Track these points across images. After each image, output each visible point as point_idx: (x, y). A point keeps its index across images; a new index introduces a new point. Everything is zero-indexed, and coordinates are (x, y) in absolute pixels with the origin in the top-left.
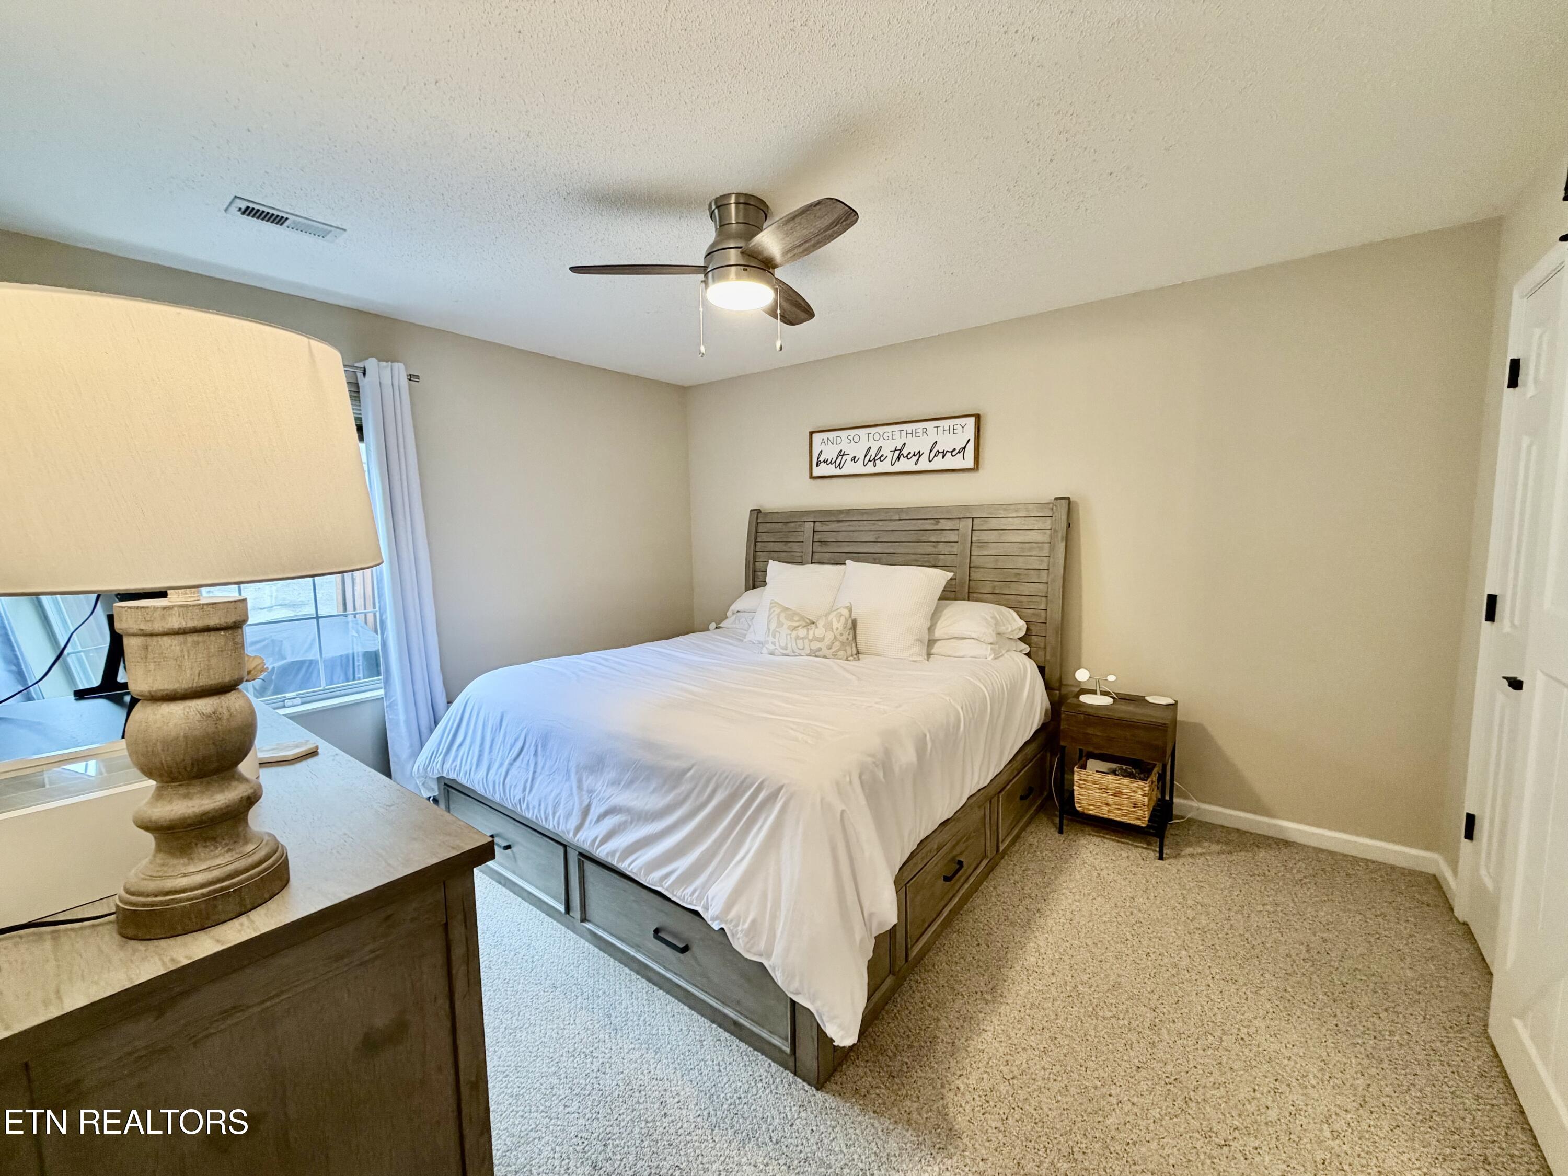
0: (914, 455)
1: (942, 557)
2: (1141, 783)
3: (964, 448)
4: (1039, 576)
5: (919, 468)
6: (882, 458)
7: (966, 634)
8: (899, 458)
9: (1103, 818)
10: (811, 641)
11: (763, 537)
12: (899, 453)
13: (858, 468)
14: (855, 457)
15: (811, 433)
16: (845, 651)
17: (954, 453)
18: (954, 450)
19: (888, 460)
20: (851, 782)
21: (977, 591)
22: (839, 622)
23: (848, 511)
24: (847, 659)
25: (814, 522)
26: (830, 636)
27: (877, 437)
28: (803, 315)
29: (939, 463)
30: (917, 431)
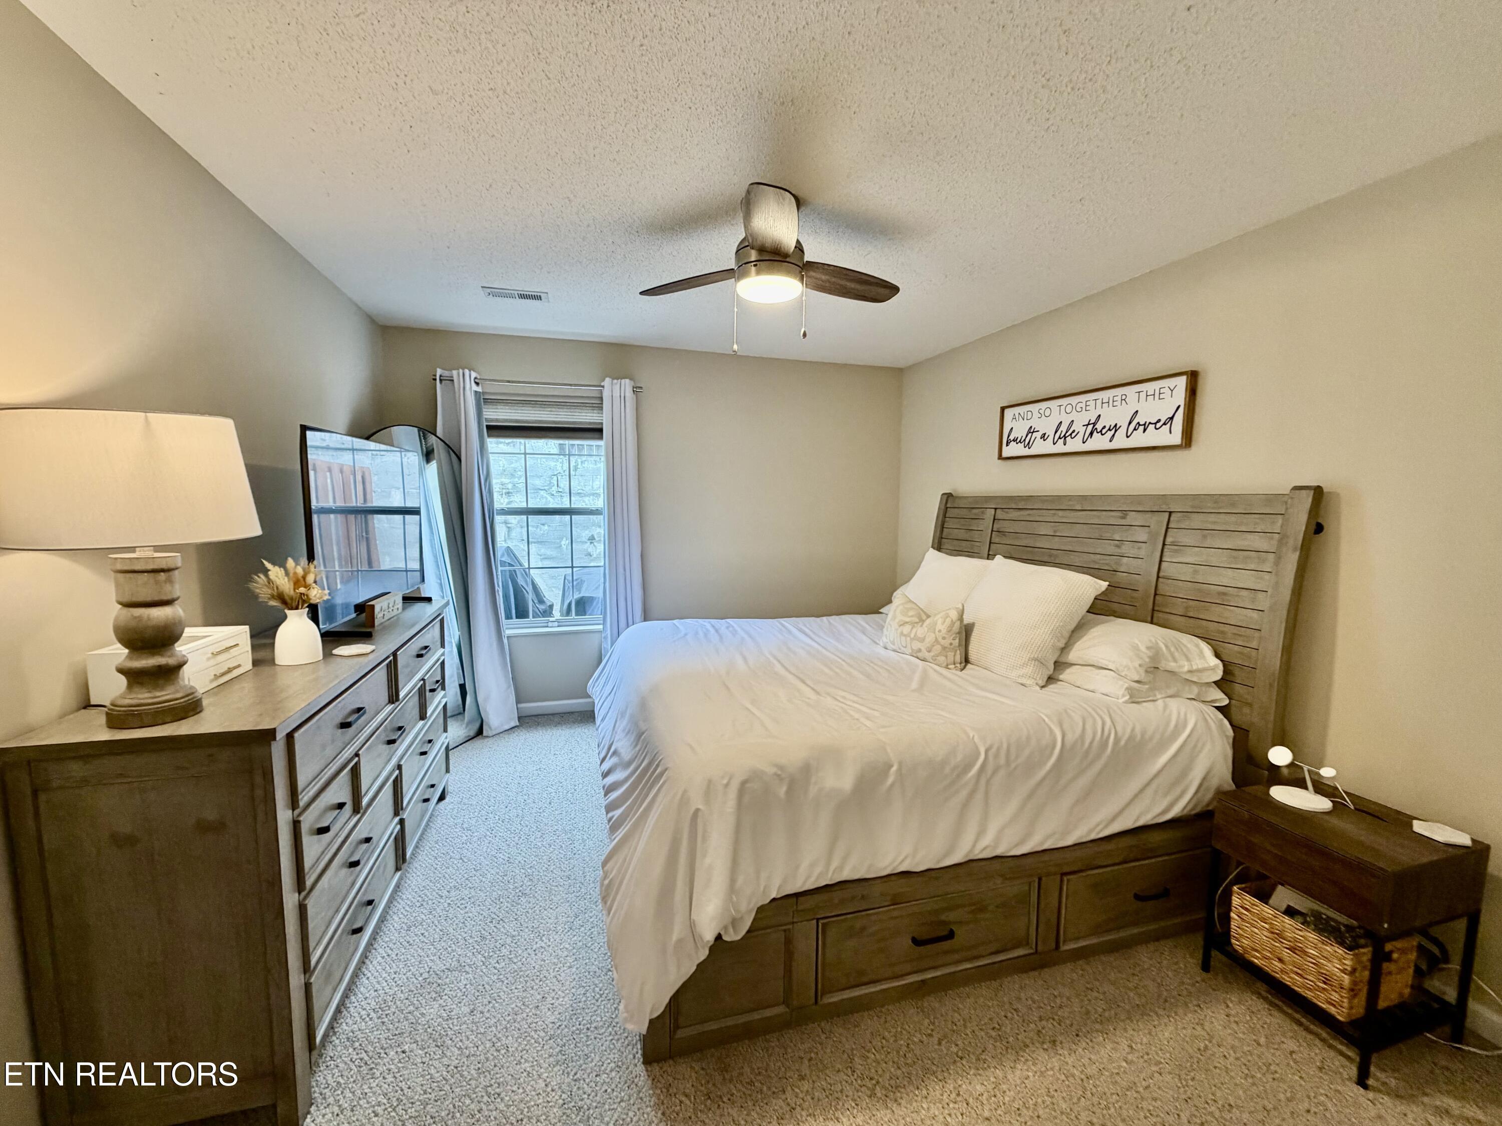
0: (1109, 430)
1: (1125, 560)
2: (1340, 951)
3: (1172, 418)
4: (1253, 600)
5: (1116, 444)
6: (1073, 435)
7: (1104, 663)
8: (1091, 434)
9: (1274, 978)
10: (912, 639)
11: (950, 524)
12: (1093, 428)
13: (1047, 447)
14: (1045, 434)
15: (1003, 409)
16: (946, 657)
17: (1158, 425)
18: (1159, 421)
19: (1080, 437)
20: (727, 785)
21: (1164, 610)
22: (943, 624)
23: (1030, 498)
24: (947, 667)
25: (996, 509)
26: (930, 638)
27: (1069, 409)
28: (886, 292)
29: (1139, 439)
30: (1115, 399)
